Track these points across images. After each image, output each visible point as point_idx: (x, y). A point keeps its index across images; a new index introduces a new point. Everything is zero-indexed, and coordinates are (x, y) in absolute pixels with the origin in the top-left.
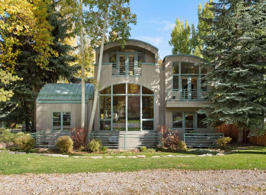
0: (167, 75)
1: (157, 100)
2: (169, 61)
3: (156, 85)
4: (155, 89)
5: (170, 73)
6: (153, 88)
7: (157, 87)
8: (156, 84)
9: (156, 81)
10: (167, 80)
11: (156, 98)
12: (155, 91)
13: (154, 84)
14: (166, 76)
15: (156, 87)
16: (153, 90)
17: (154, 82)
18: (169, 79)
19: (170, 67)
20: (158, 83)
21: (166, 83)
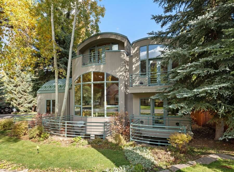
0: (135, 61)
1: (122, 87)
2: (137, 46)
3: (121, 72)
4: (120, 75)
5: (138, 59)
6: (117, 75)
7: (123, 73)
8: (121, 70)
9: (121, 68)
10: (135, 66)
11: (121, 85)
12: (121, 77)
13: (118, 70)
14: (133, 62)
15: (121, 73)
16: (118, 77)
17: (119, 68)
18: (136, 65)
19: (138, 52)
20: (123, 70)
21: (134, 69)
